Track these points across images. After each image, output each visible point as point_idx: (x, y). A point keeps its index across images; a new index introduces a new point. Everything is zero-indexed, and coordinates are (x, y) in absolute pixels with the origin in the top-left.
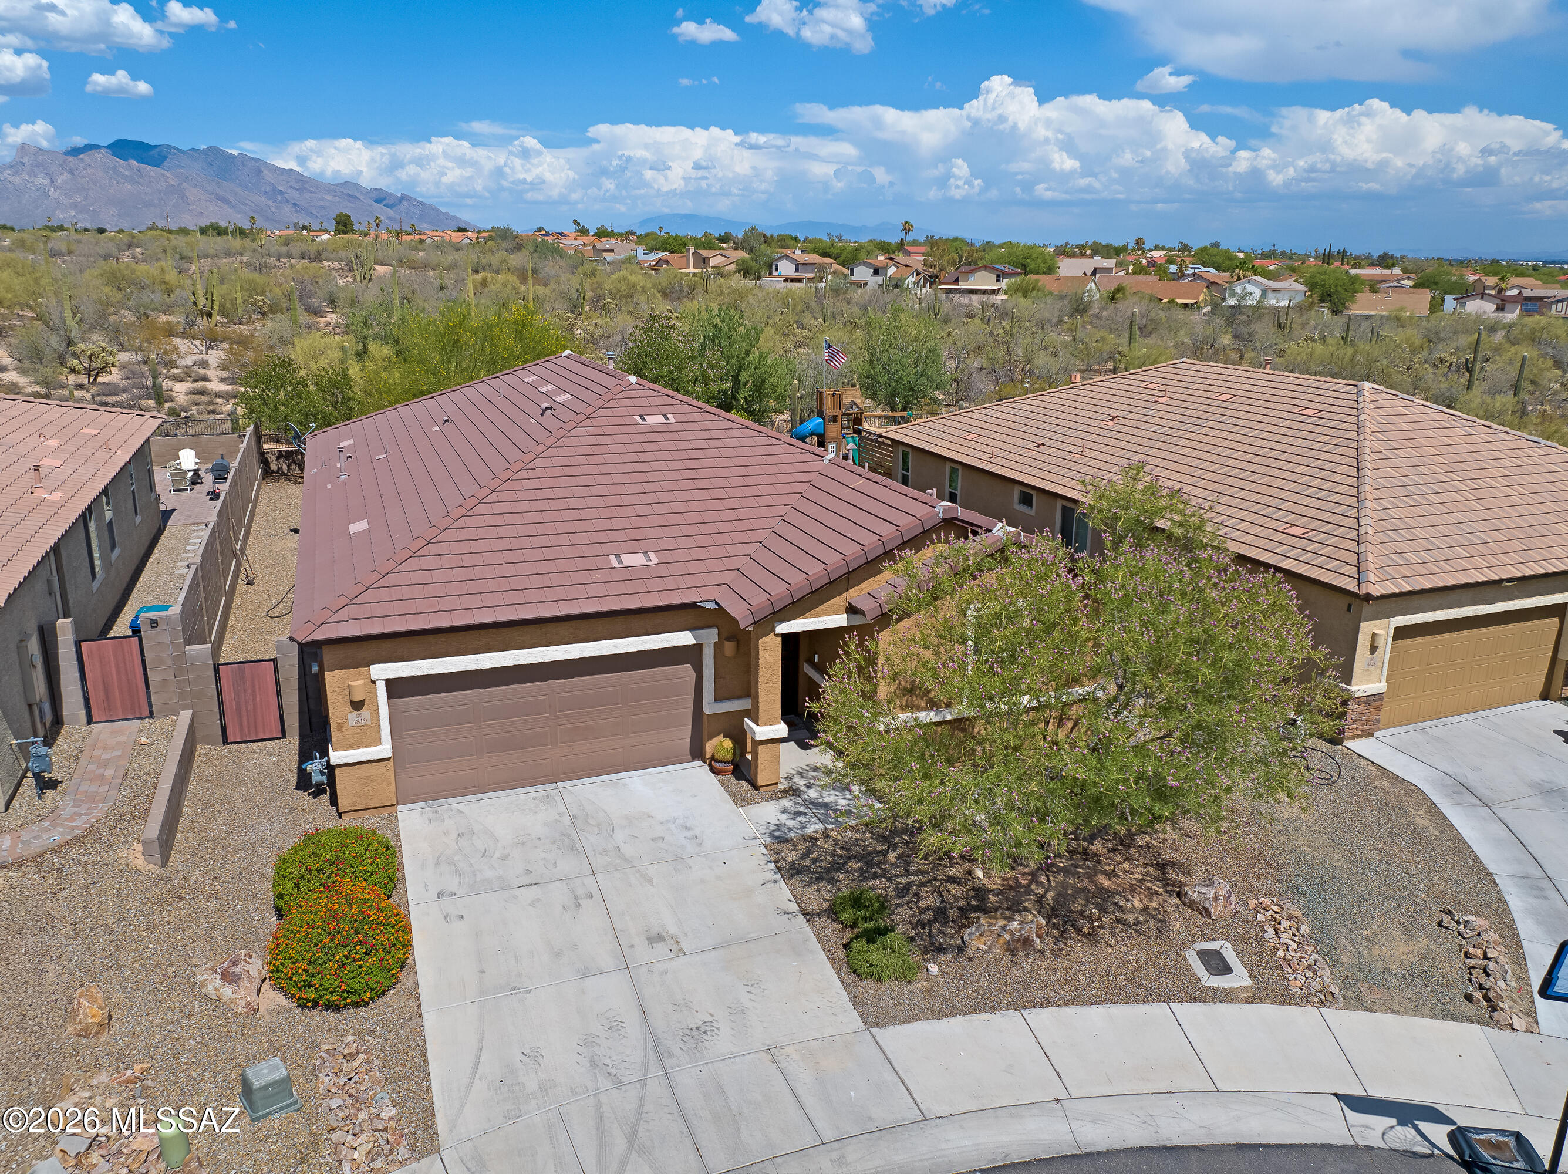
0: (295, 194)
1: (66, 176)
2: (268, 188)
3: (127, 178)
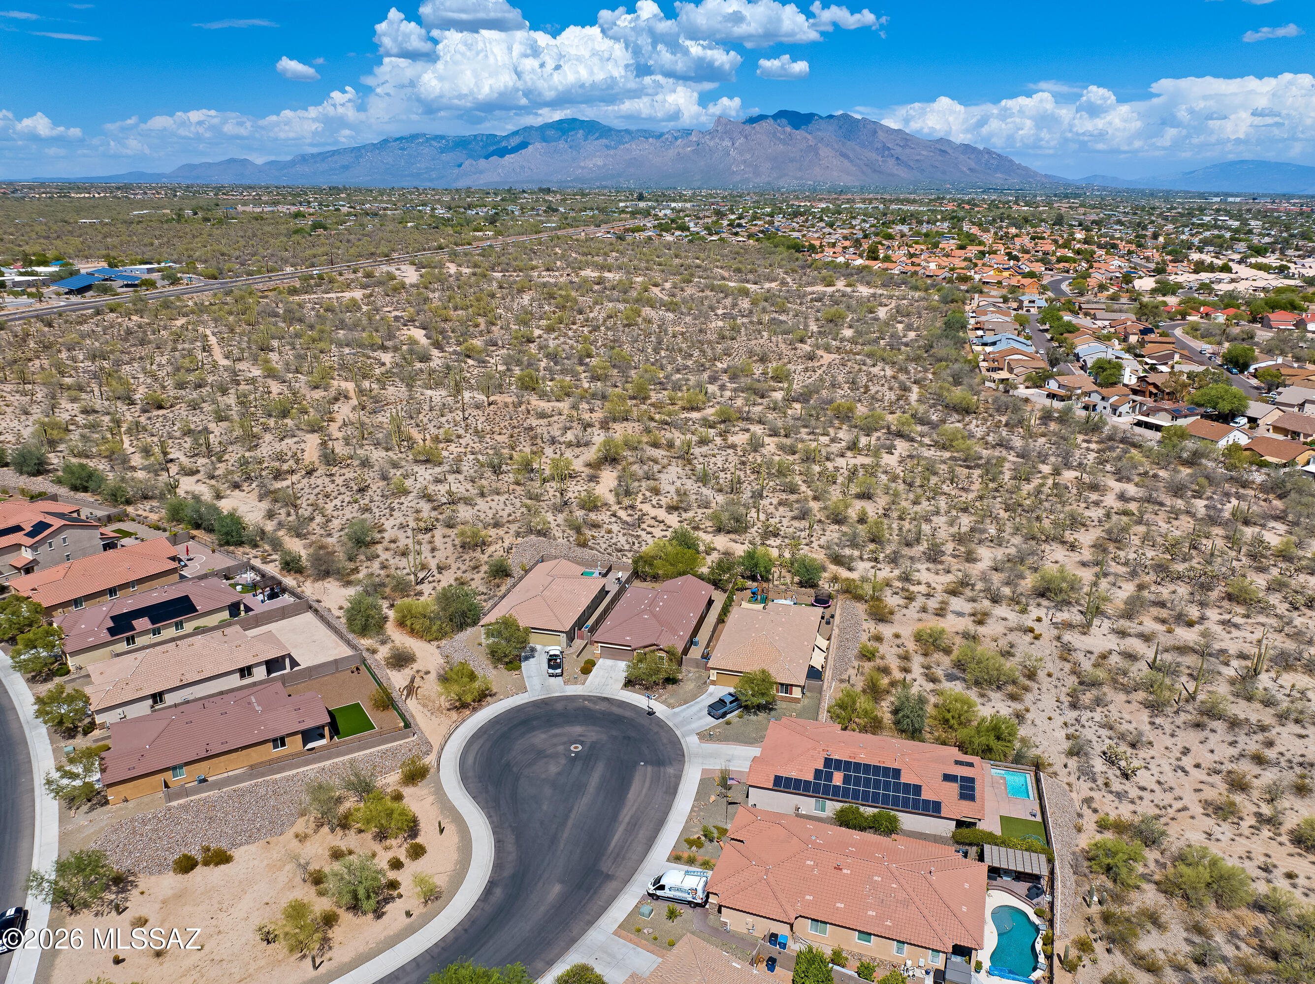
0: (899, 150)
1: (742, 140)
2: (880, 145)
3: (780, 139)
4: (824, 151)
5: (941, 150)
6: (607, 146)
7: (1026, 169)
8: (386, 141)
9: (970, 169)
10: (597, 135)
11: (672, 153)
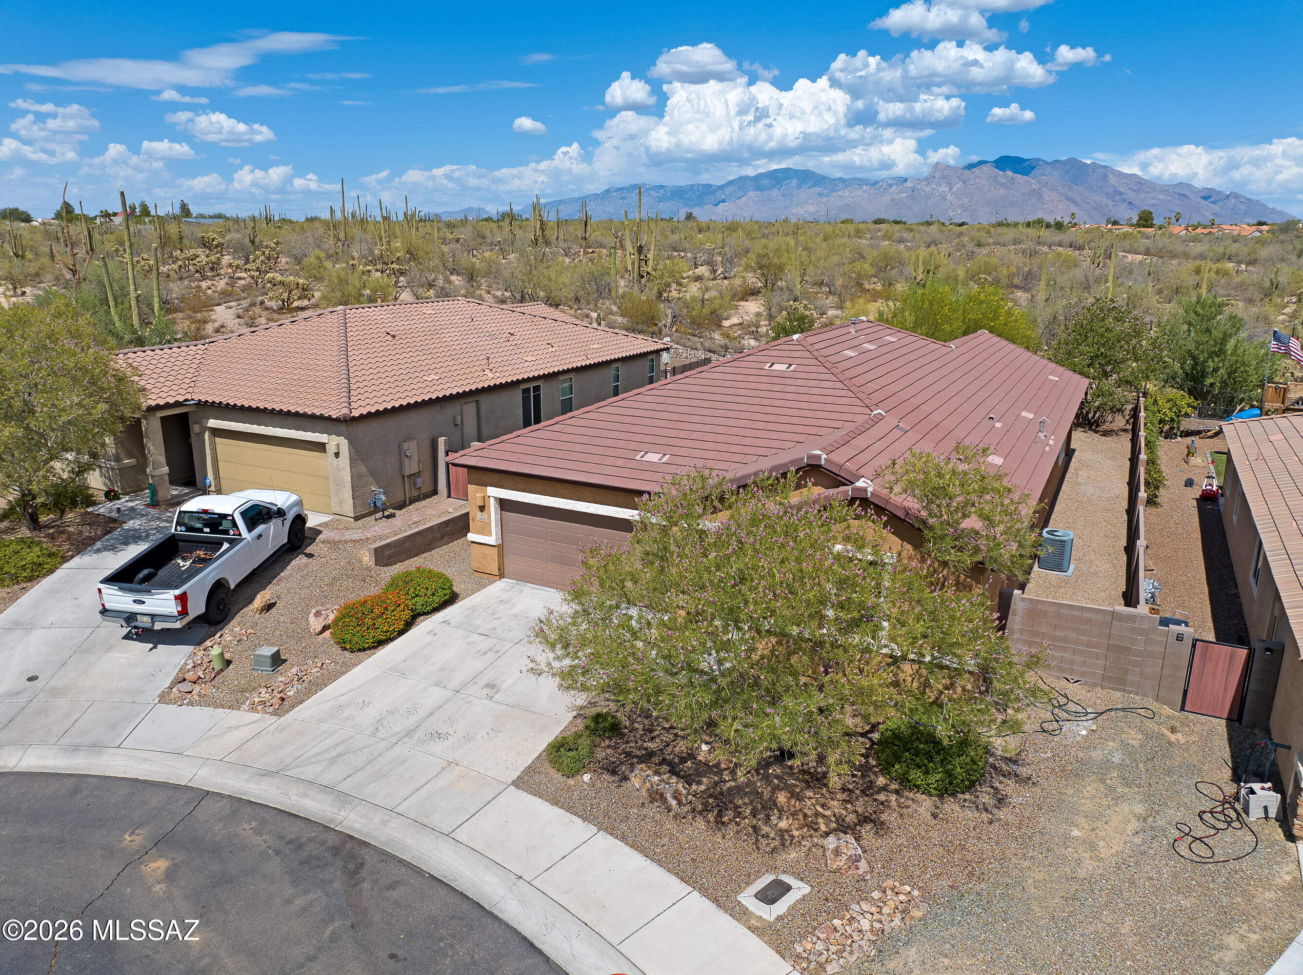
0: (1132, 194)
1: (960, 185)
2: (1110, 190)
3: (1001, 184)
4: (1048, 195)
6: (820, 195)
7: (1281, 213)
8: (608, 191)
10: (811, 183)
11: (886, 199)
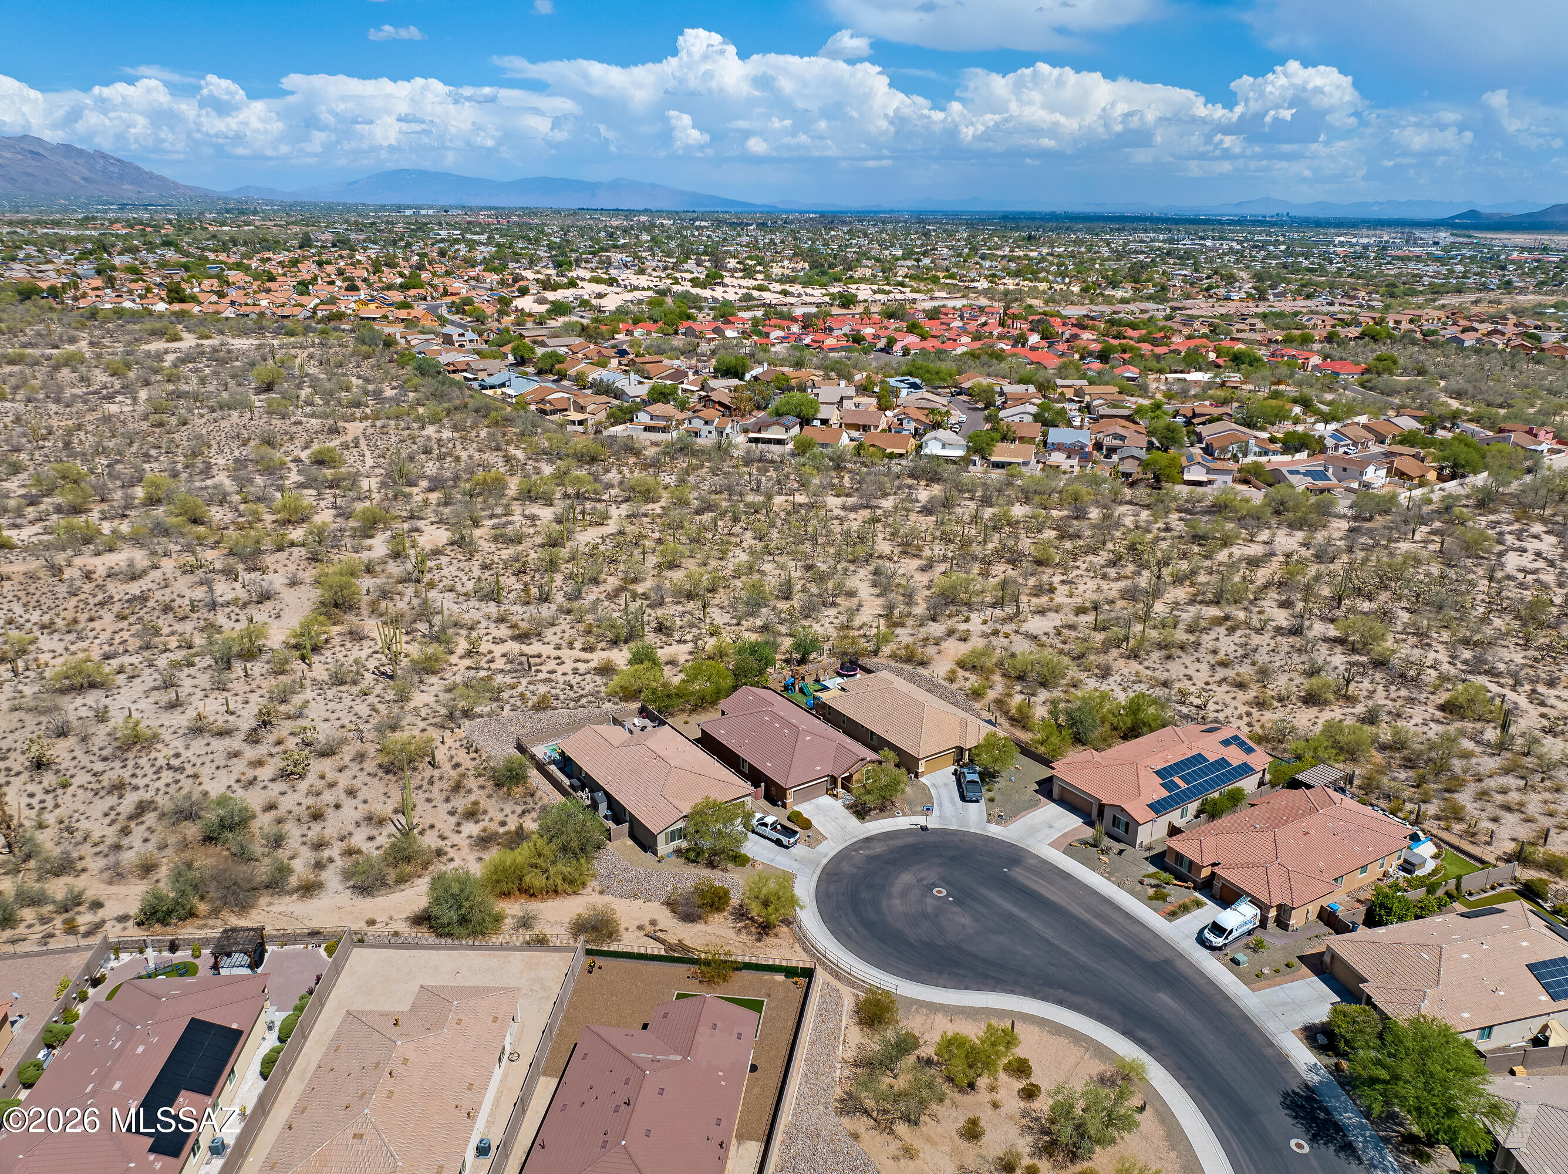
5: (31, 152)
7: (160, 178)
9: (85, 179)
